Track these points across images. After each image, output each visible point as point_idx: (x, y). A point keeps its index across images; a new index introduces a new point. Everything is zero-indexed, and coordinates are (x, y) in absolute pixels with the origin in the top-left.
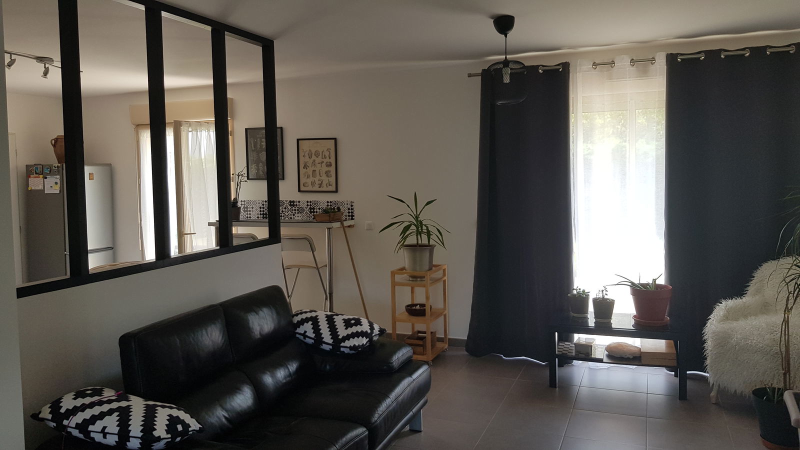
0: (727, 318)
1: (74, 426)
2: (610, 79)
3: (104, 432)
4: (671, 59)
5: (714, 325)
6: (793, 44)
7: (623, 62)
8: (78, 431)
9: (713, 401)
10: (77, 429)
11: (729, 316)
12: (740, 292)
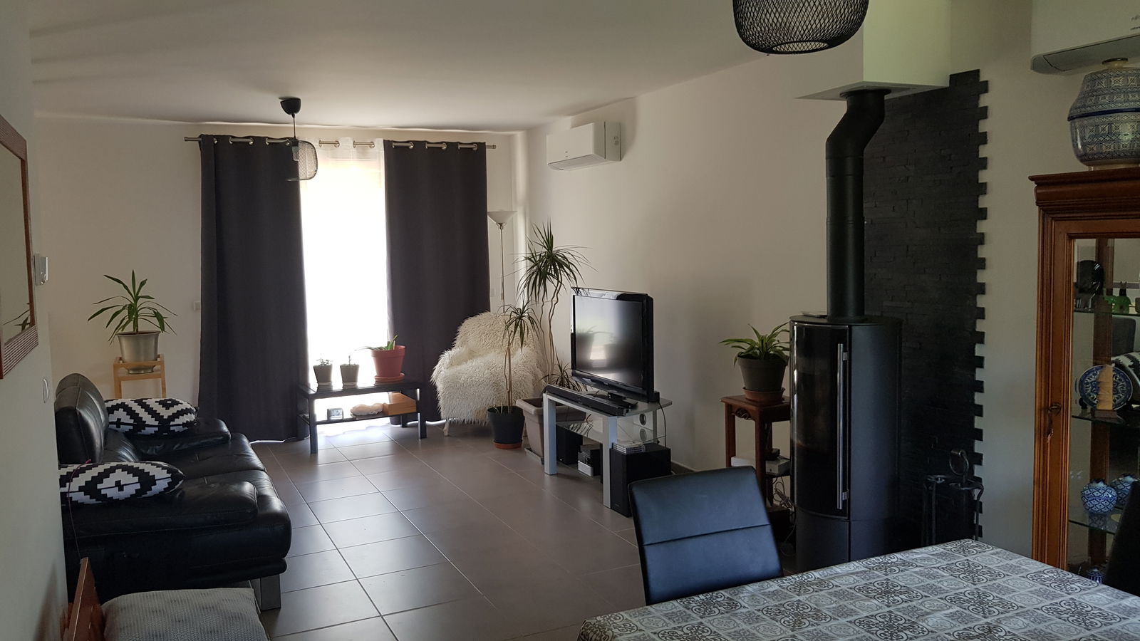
0: (451, 365)
1: (78, 490)
2: (333, 157)
3: (119, 485)
4: (387, 144)
5: (442, 372)
6: (476, 143)
7: (346, 143)
8: (83, 493)
9: (446, 434)
10: (82, 491)
11: (453, 363)
12: (449, 346)
